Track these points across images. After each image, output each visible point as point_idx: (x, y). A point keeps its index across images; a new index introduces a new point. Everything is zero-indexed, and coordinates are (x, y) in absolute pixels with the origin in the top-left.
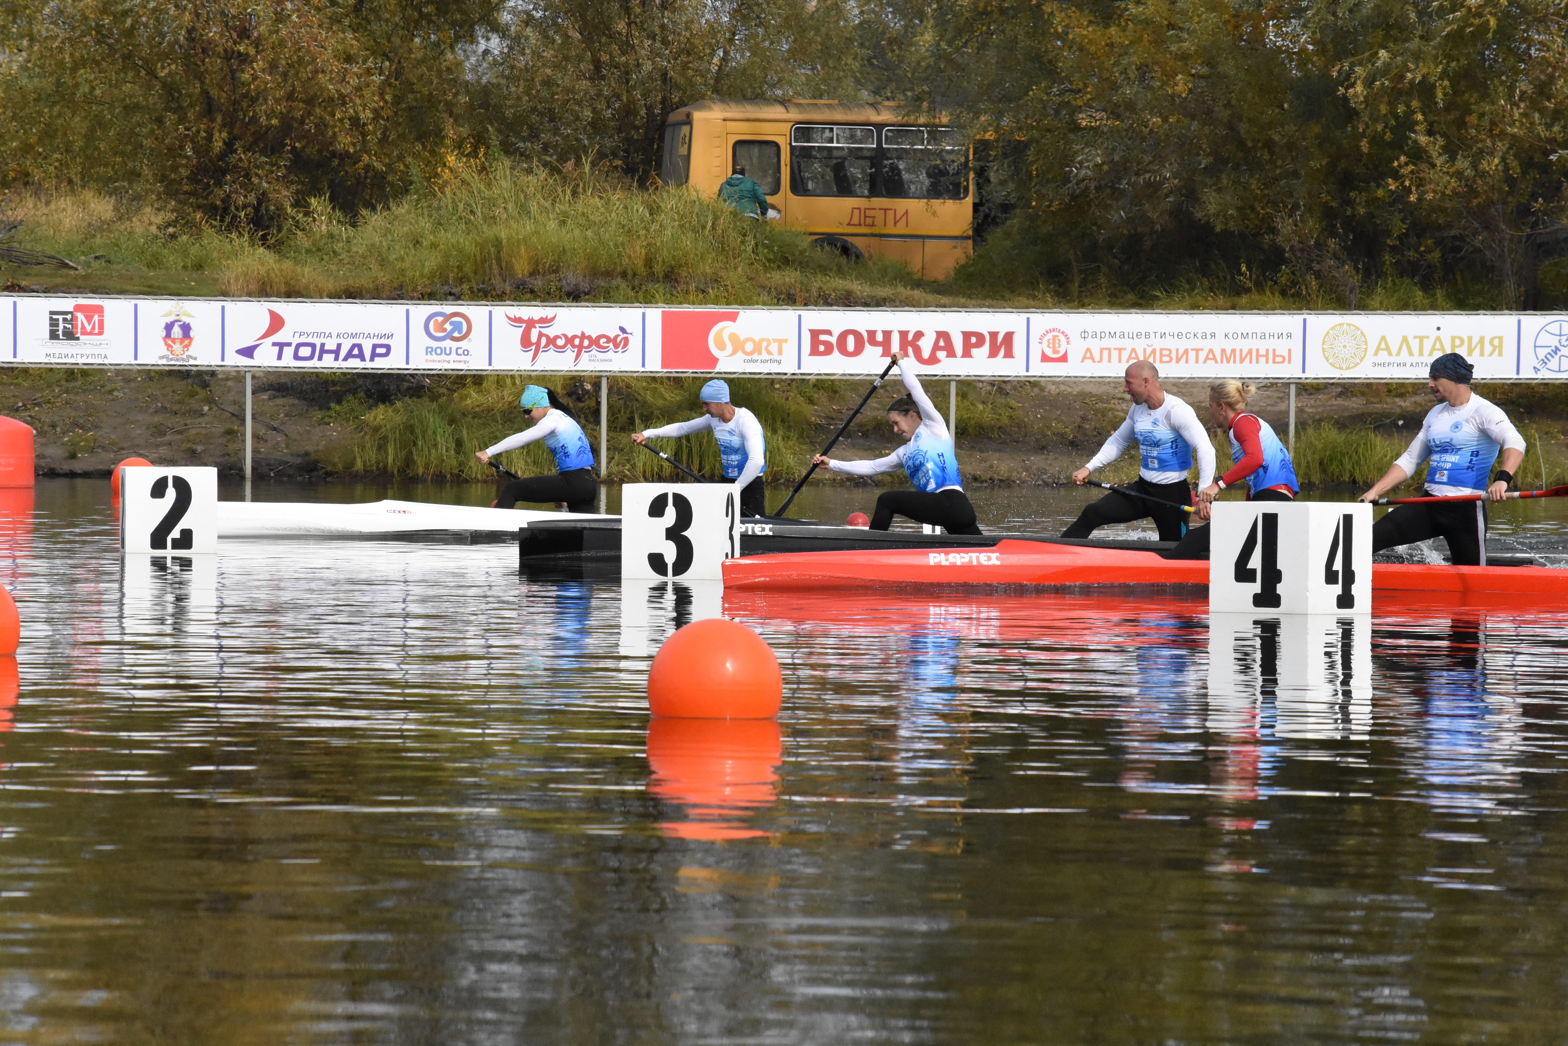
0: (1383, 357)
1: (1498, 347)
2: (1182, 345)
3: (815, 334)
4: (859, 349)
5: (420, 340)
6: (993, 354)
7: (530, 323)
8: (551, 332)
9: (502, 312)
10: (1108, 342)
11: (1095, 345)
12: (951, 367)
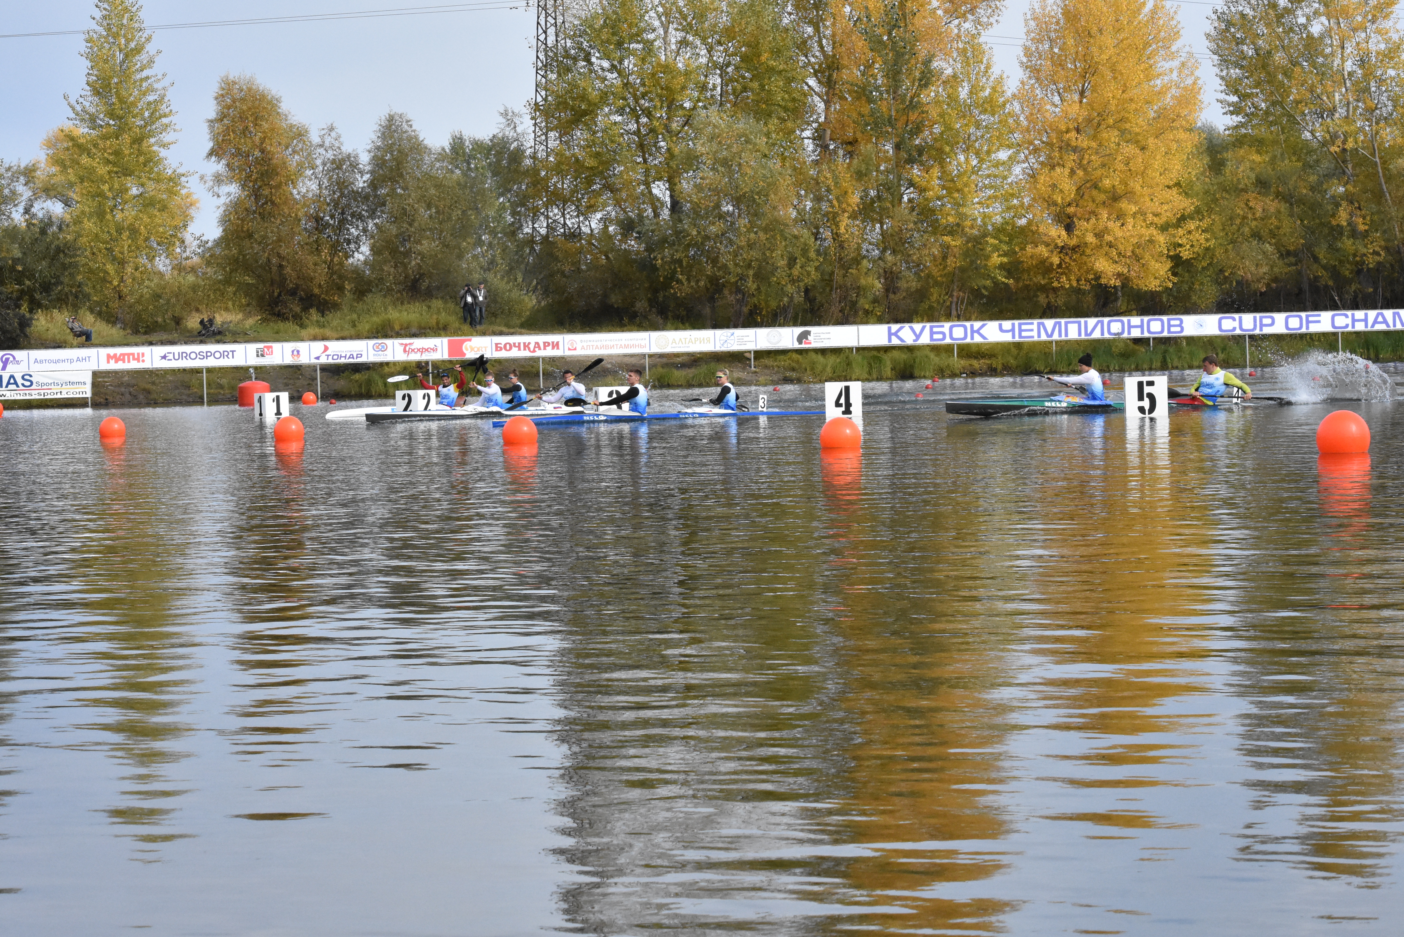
0: (674, 345)
1: (709, 341)
2: (612, 343)
3: (496, 344)
4: (511, 349)
5: (371, 352)
6: (553, 348)
7: (406, 345)
8: (413, 347)
9: (397, 342)
10: (589, 343)
11: (585, 344)
12: (540, 353)
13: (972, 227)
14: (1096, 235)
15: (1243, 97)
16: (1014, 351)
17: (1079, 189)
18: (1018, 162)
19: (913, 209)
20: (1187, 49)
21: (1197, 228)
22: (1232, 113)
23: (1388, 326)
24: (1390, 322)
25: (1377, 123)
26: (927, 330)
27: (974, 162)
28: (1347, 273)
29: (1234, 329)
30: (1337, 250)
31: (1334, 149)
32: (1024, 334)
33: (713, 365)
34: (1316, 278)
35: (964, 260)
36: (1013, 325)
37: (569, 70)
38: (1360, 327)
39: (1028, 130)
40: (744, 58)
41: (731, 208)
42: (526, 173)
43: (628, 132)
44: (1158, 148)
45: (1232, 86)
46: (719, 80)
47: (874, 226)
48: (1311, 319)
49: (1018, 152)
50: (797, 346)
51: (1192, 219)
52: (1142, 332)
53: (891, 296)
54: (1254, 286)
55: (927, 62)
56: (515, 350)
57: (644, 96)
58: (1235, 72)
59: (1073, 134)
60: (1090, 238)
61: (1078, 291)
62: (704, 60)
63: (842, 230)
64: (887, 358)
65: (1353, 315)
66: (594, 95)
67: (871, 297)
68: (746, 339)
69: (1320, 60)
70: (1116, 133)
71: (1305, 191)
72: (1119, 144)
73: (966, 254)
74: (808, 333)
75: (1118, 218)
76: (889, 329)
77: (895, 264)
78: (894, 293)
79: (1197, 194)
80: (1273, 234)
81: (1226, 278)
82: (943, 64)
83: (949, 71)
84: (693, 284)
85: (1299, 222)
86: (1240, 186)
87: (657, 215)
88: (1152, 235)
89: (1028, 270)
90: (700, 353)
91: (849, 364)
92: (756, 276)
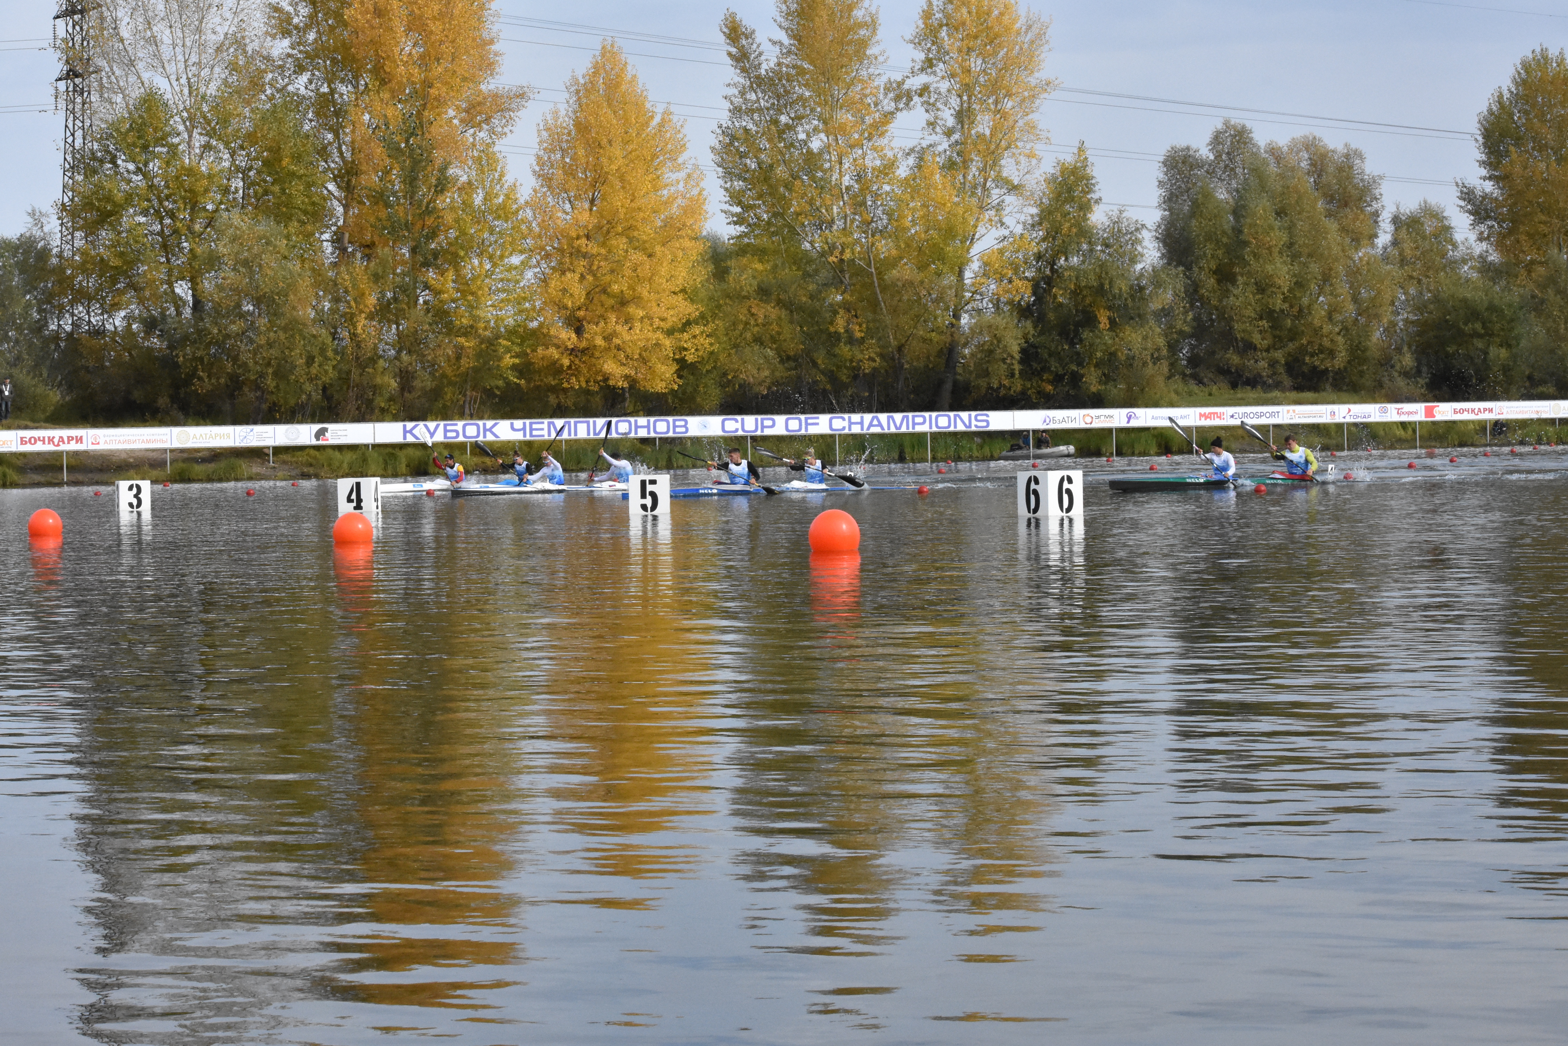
2: (134, 438)
3: (21, 438)
4: (35, 442)
6: (77, 442)
10: (112, 438)
11: (108, 439)
12: (63, 447)
13: (485, 329)
14: (604, 338)
15: (746, 208)
16: (526, 449)
17: (588, 294)
18: (530, 267)
19: (428, 311)
20: (693, 161)
21: (702, 333)
22: (735, 223)
23: (883, 428)
24: (885, 426)
25: (873, 236)
26: (441, 428)
27: (488, 267)
28: (844, 378)
29: (737, 430)
30: (835, 356)
31: (832, 259)
32: (535, 433)
33: (233, 460)
34: (815, 382)
35: (478, 361)
36: (524, 424)
37: (95, 172)
38: (856, 429)
39: (540, 236)
40: (266, 163)
41: (251, 308)
42: (53, 271)
43: (152, 233)
44: (664, 255)
45: (736, 198)
46: (241, 184)
47: (390, 327)
48: (810, 421)
49: (530, 257)
50: (314, 442)
51: (697, 324)
52: (649, 433)
53: (406, 395)
54: (756, 389)
55: (443, 169)
56: (39, 443)
57: (167, 198)
58: (738, 184)
59: (583, 241)
60: (599, 342)
61: (587, 392)
62: (226, 164)
63: (359, 330)
64: (402, 454)
65: (850, 418)
66: (119, 197)
67: (387, 396)
68: (265, 435)
69: (819, 174)
70: (624, 240)
71: (804, 299)
72: (627, 251)
73: (479, 355)
74: (326, 430)
75: (626, 322)
76: (405, 426)
77: (411, 364)
78: (410, 392)
79: (702, 301)
80: (773, 340)
81: (729, 381)
82: (459, 172)
83: (464, 179)
84: (213, 381)
85: (799, 328)
86: (744, 293)
87: (179, 314)
88: (658, 339)
89: (539, 372)
90: (221, 448)
91: (365, 460)
92: (276, 374)
